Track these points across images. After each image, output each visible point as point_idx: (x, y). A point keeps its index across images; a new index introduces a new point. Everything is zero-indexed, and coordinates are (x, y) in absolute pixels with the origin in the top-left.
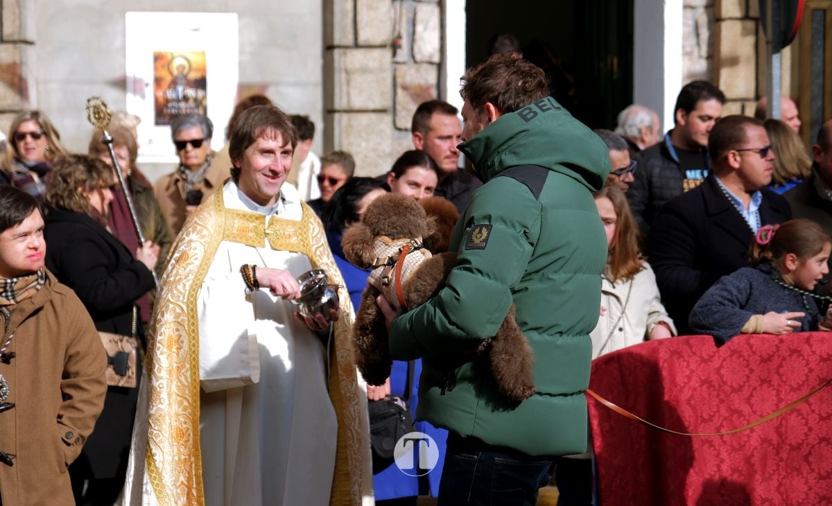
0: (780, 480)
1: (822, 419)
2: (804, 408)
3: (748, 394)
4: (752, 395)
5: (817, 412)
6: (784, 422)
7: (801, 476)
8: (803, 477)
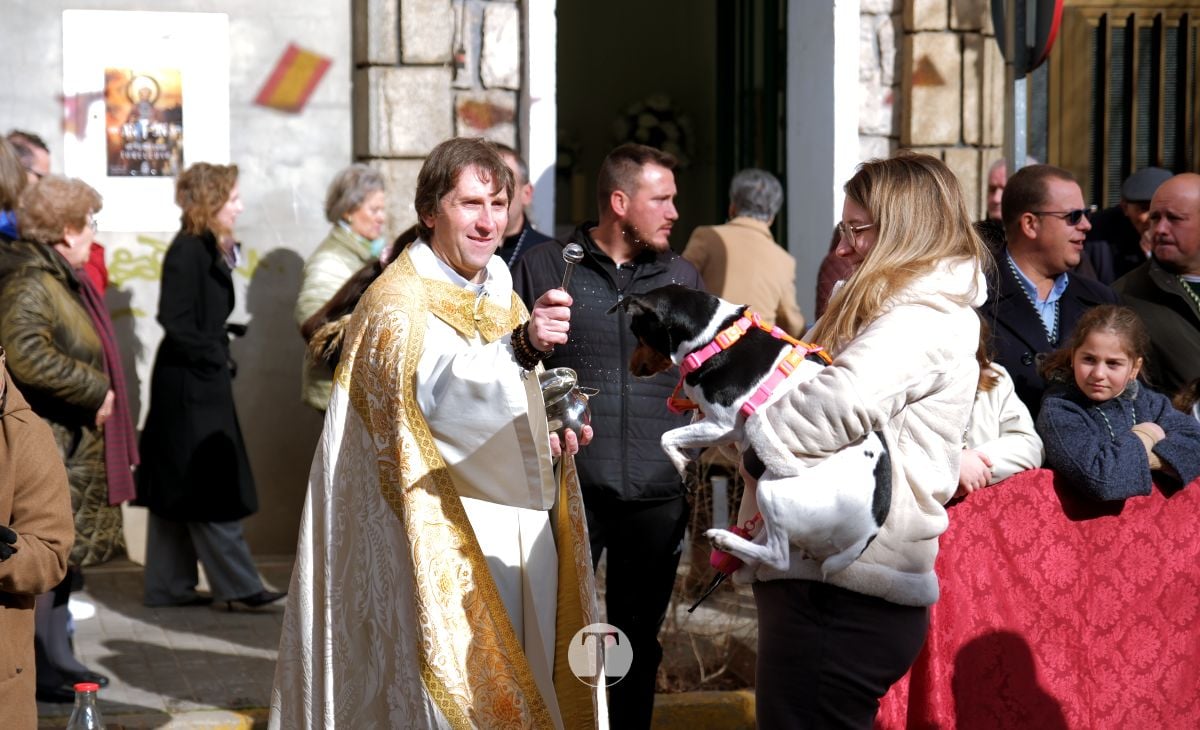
0: (1082, 675)
1: (1139, 589)
2: (1116, 576)
3: (1038, 556)
4: (1043, 557)
5: (1133, 579)
6: (1087, 596)
7: (1111, 670)
8: (1114, 672)
